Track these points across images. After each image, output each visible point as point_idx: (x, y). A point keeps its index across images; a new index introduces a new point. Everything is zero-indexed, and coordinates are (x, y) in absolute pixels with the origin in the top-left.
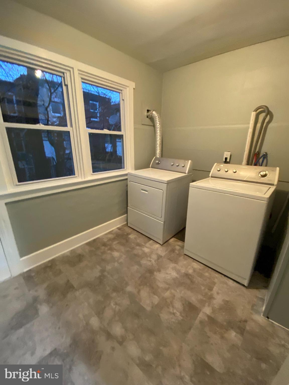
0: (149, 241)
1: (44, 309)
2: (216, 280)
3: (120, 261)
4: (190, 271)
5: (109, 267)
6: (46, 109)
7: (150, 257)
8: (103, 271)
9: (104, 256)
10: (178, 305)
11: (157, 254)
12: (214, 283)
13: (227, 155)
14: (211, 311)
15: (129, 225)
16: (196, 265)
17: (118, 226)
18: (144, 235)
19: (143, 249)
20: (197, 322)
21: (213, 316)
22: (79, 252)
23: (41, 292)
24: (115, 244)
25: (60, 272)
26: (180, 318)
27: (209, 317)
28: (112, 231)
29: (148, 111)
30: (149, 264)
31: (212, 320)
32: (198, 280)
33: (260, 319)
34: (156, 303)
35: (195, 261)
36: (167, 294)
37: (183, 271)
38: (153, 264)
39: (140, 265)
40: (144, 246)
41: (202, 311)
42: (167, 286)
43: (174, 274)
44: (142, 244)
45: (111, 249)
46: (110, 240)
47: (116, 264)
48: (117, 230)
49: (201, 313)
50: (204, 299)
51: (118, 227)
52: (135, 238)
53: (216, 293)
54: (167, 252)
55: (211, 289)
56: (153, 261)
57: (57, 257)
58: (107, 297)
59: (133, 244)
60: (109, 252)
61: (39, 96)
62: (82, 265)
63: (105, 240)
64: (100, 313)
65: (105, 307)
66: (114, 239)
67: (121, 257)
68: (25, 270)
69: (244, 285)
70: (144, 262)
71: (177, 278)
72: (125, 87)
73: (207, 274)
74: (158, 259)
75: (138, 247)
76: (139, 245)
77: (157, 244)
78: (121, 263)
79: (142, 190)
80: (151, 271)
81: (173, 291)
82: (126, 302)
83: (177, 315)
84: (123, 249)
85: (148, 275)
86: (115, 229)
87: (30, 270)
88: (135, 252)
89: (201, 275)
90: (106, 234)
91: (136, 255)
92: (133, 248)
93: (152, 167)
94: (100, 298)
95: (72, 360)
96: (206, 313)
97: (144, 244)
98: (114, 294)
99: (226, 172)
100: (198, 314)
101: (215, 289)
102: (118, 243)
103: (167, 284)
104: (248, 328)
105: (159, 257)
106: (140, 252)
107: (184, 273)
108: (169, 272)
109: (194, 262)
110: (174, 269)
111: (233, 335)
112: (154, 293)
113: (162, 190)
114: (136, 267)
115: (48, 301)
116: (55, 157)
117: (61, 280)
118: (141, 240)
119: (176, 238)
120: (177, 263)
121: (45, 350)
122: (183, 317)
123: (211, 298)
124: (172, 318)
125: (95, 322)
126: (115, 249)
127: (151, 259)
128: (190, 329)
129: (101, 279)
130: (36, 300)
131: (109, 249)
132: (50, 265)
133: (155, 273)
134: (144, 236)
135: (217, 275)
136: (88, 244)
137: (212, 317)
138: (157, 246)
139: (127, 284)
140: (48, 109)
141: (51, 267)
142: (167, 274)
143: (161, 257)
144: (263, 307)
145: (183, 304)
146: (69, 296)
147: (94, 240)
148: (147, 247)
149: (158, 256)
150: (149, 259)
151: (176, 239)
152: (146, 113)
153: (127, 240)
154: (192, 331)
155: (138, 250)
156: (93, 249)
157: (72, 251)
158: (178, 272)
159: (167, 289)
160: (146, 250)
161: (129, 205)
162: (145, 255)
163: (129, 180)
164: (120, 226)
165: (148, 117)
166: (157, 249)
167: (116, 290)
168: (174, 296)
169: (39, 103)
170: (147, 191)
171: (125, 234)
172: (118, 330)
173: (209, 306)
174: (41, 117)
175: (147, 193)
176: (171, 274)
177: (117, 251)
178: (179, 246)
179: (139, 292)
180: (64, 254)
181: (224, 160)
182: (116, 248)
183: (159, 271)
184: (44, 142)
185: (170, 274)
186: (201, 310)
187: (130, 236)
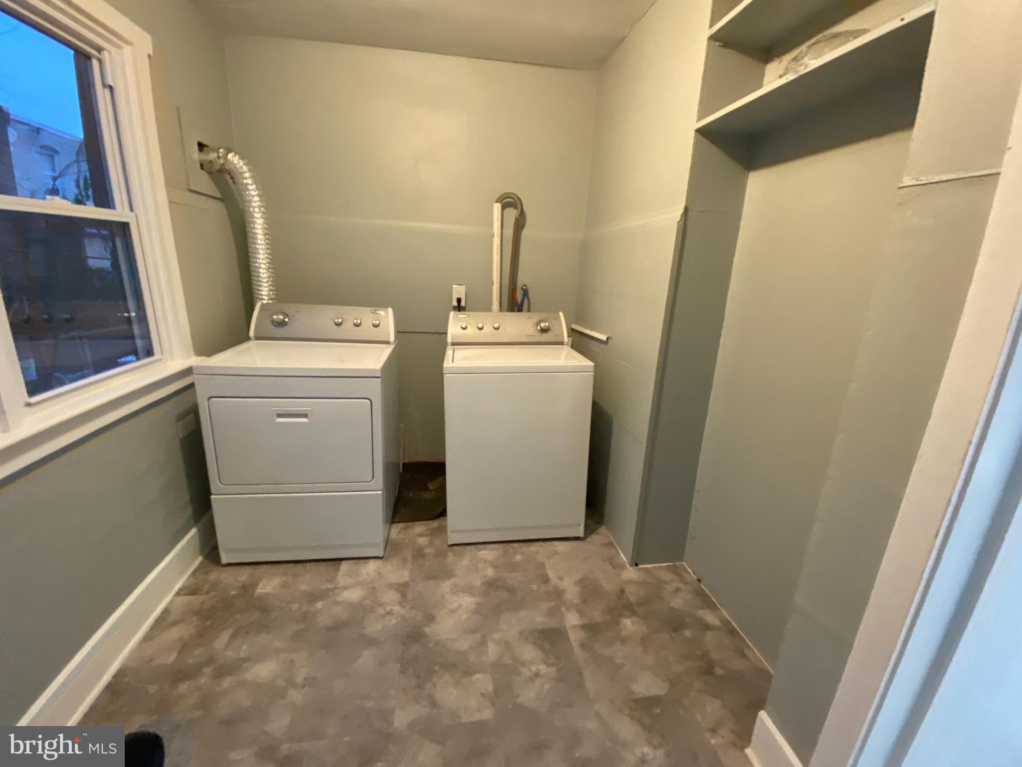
0: (338, 570)
2: (539, 558)
3: (300, 679)
4: (490, 572)
5: (279, 725)
7: (382, 605)
9: (223, 709)
10: (528, 652)
11: (391, 586)
12: (542, 566)
13: (458, 291)
14: (578, 615)
15: (226, 559)
16: (488, 554)
17: (178, 586)
19: (340, 598)
20: (577, 651)
21: (586, 622)
24: (227, 646)
26: (552, 671)
27: (583, 627)
28: (166, 611)
29: (201, 146)
30: (393, 621)
31: (591, 628)
32: (514, 578)
33: (630, 573)
34: (490, 687)
35: (478, 546)
36: (492, 650)
37: (478, 582)
38: (403, 617)
39: (372, 642)
40: (336, 591)
41: (567, 627)
42: (478, 636)
44: (323, 587)
46: (186, 646)
47: (296, 696)
48: (184, 599)
49: (569, 631)
50: (552, 604)
51: (180, 590)
52: (284, 586)
53: (559, 581)
54: (409, 565)
55: (546, 580)
56: (397, 608)
59: (295, 607)
60: (227, 682)
63: (168, 658)
66: (203, 635)
67: (288, 665)
69: (577, 539)
70: (373, 627)
71: (478, 604)
73: (518, 558)
74: (404, 595)
75: (319, 605)
76: (313, 597)
77: (367, 563)
78: (310, 682)
79: (279, 416)
80: (414, 635)
81: (496, 636)
82: (427, 755)
83: (544, 671)
84: (272, 640)
85: (415, 648)
86: (172, 601)
88: (323, 621)
89: (514, 567)
90: (146, 639)
91: (336, 627)
92: (306, 617)
93: (257, 338)
96: (576, 626)
97: (330, 586)
99: (465, 329)
100: (569, 639)
101: (551, 573)
102: (234, 636)
103: (473, 631)
104: (632, 599)
105: (402, 589)
106: (341, 612)
107: (482, 584)
108: (456, 605)
109: (480, 550)
110: (457, 590)
111: (629, 624)
112: (469, 672)
113: (366, 400)
114: (367, 658)
118: (307, 581)
119: (399, 522)
120: (453, 576)
122: (553, 665)
123: (558, 594)
124: (542, 686)
126: (245, 660)
127: (388, 609)
128: (581, 674)
131: (219, 675)
133: (427, 630)
134: (308, 565)
135: (533, 547)
137: (586, 624)
138: (372, 565)
139: (386, 714)
142: (453, 611)
143: (406, 584)
144: (620, 555)
145: (534, 643)
148: (345, 588)
149: (397, 590)
150: (381, 611)
151: (401, 525)
152: (196, 155)
153: (263, 606)
154: (586, 673)
155: (328, 612)
158: (469, 590)
159: (483, 643)
160: (353, 595)
161: (216, 485)
162: (361, 610)
164: (188, 579)
165: (205, 167)
166: (380, 574)
168: (507, 642)
170: (305, 416)
171: (234, 592)
173: (568, 610)
175: (305, 420)
176: (462, 605)
178: (421, 535)
179: (433, 702)
181: (455, 303)
182: (242, 655)
183: (431, 619)
185: (460, 606)
186: (565, 627)
187: (260, 590)
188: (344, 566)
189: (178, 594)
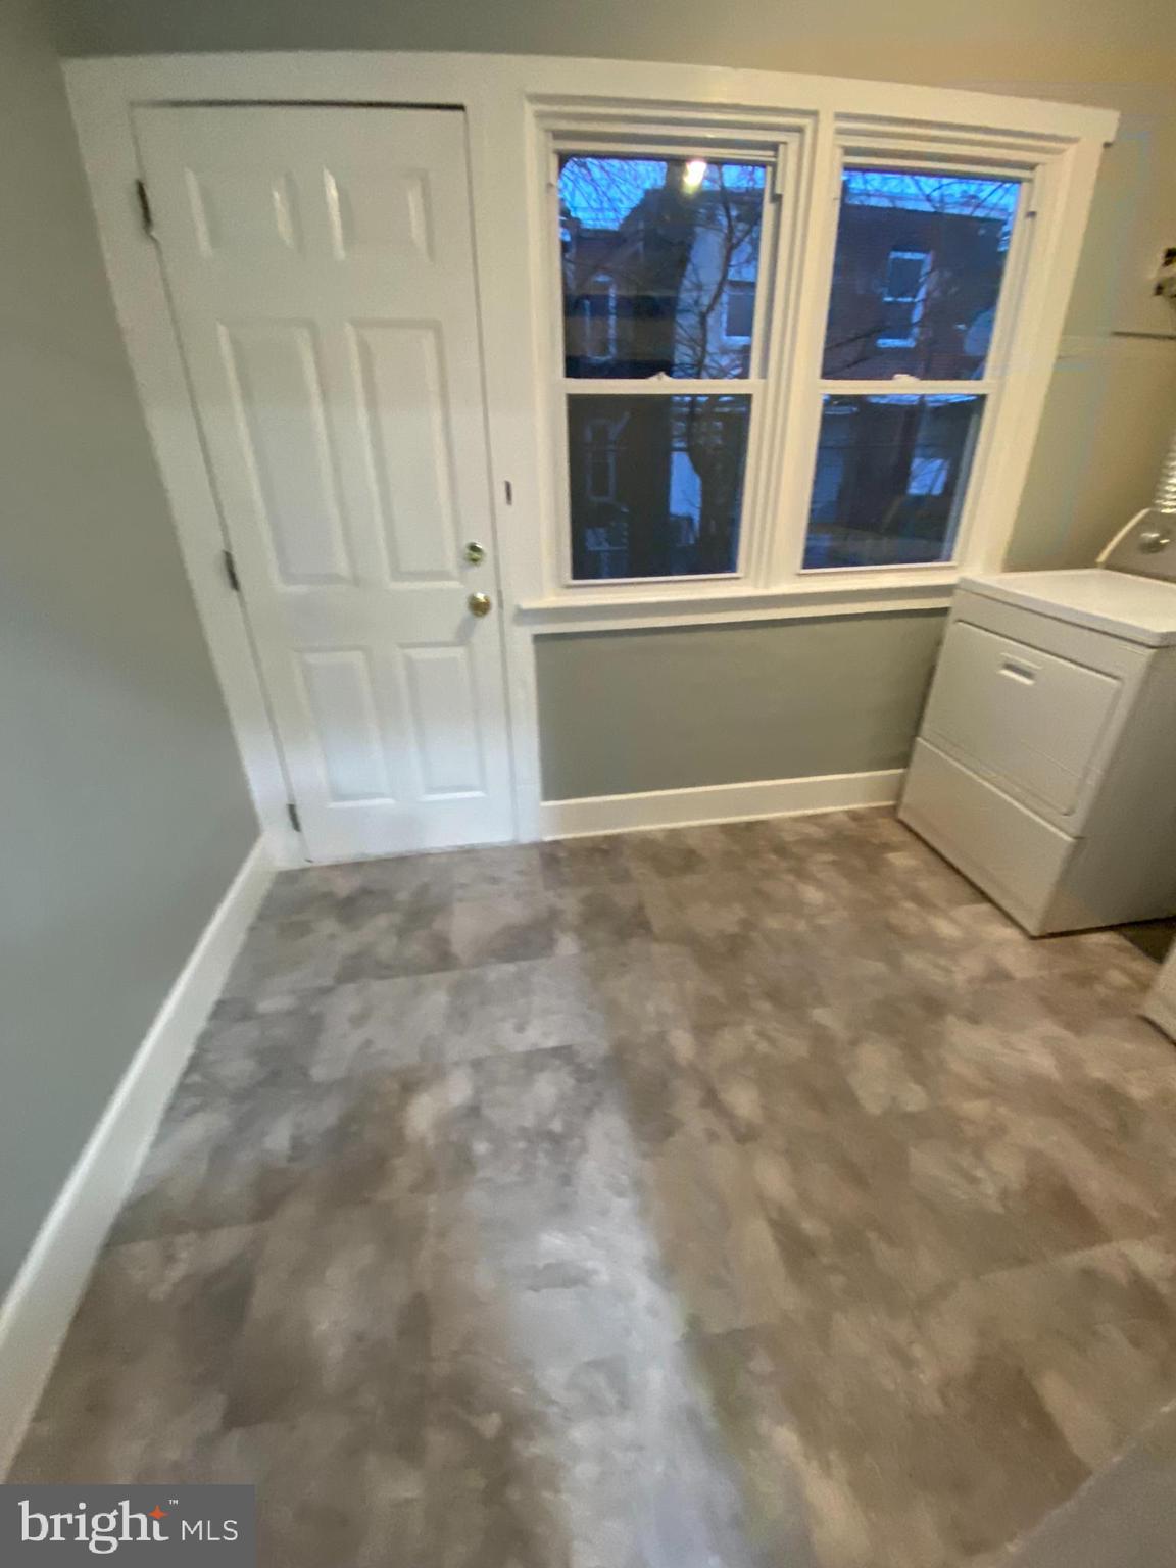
0: (973, 902)
1: (567, 946)
3: (822, 921)
5: (772, 923)
6: (703, 318)
7: (953, 960)
8: (748, 924)
9: (767, 886)
10: (1007, 1166)
11: (992, 961)
15: (902, 815)
17: (852, 807)
18: (957, 871)
19: (933, 920)
20: (1070, 1261)
22: (693, 842)
23: (570, 903)
24: (820, 863)
25: (624, 877)
26: (994, 1206)
29: (1171, 256)
30: (938, 976)
34: (910, 1108)
36: (973, 1108)
37: (1098, 1074)
38: (953, 987)
39: (893, 961)
40: (940, 913)
42: (988, 1085)
43: (1043, 1062)
44: (937, 901)
45: (802, 874)
46: (807, 841)
47: (802, 926)
48: (845, 818)
51: (852, 811)
52: (910, 870)
54: (1046, 973)
56: (961, 977)
57: (629, 834)
58: (740, 1001)
59: (893, 888)
60: (791, 878)
61: (690, 267)
62: (691, 880)
63: (788, 837)
64: (705, 1031)
65: (725, 1024)
66: (820, 845)
67: (827, 909)
68: (549, 838)
70: (915, 962)
72: (1053, 145)
74: (989, 979)
75: (910, 905)
76: (917, 898)
77: (1007, 926)
78: (820, 930)
79: (1008, 666)
80: (934, 1006)
81: (1003, 1110)
82: (796, 1047)
83: (985, 1191)
84: (846, 888)
85: (915, 1010)
86: (838, 812)
87: (557, 843)
88: (895, 917)
91: (890, 927)
92: (890, 902)
93: (1106, 566)
94: (716, 991)
95: (599, 1094)
97: (943, 906)
98: (766, 1006)
102: (834, 863)
103: (990, 1077)
105: (998, 975)
106: (913, 925)
108: (1020, 1045)
110: (1054, 1045)
112: (917, 1077)
113: (1114, 680)
114: (878, 967)
115: (580, 932)
116: (697, 517)
117: (622, 898)
118: (934, 885)
120: (1079, 1034)
121: (546, 1035)
122: (1008, 1209)
124: (956, 1186)
125: (683, 1043)
126: (814, 879)
127: (953, 968)
129: (735, 947)
130: (554, 914)
131: (792, 871)
132: (605, 847)
133: (951, 1019)
134: (957, 877)
136: (728, 829)
138: (1009, 933)
139: (820, 1000)
140: (711, 320)
141: (606, 853)
142: (1008, 1045)
143: (1007, 976)
145: (1032, 1174)
146: (635, 945)
147: (750, 825)
148: (952, 920)
149: (992, 970)
150: (944, 962)
153: (876, 865)
155: (907, 915)
156: (736, 848)
157: (673, 834)
159: (978, 1093)
160: (945, 928)
161: (926, 726)
162: (933, 944)
163: (952, 617)
164: (864, 809)
165: (1166, 289)
166: (1002, 945)
167: (774, 995)
168: (1004, 1130)
169: (686, 297)
171: (875, 841)
172: (743, 1100)
174: (683, 354)
176: (1028, 1055)
177: (820, 885)
179: (855, 1043)
180: (650, 832)
182: (819, 876)
183: (973, 1018)
184: (675, 456)
185: (1023, 1052)
187: (892, 857)
188: (985, 907)
189: (848, 812)
